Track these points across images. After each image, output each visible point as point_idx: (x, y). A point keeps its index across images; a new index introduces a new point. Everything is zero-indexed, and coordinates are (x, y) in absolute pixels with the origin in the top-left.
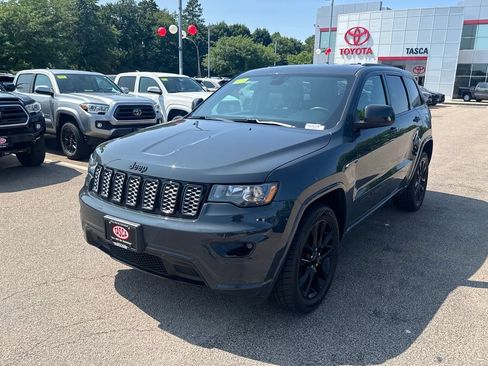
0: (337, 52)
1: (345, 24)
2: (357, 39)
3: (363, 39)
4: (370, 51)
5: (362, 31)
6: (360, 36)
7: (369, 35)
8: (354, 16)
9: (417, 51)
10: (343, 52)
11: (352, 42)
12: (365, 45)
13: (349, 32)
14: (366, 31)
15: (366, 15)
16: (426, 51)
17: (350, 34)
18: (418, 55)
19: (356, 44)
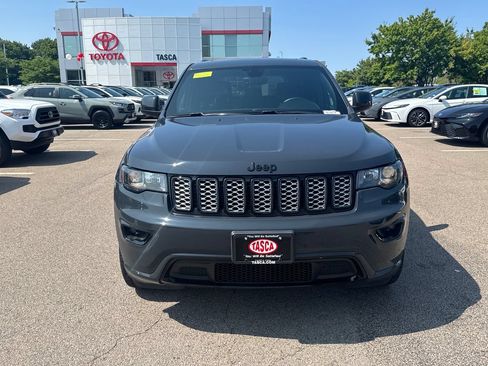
0: (87, 58)
1: (91, 28)
2: (106, 44)
3: (112, 44)
4: (121, 57)
5: (110, 36)
6: (108, 41)
7: (118, 41)
8: (100, 21)
9: (167, 57)
10: (93, 57)
11: (101, 47)
12: (115, 50)
13: (96, 36)
14: (114, 37)
15: (111, 21)
16: (175, 57)
17: (98, 39)
18: (168, 61)
19: (106, 49)
